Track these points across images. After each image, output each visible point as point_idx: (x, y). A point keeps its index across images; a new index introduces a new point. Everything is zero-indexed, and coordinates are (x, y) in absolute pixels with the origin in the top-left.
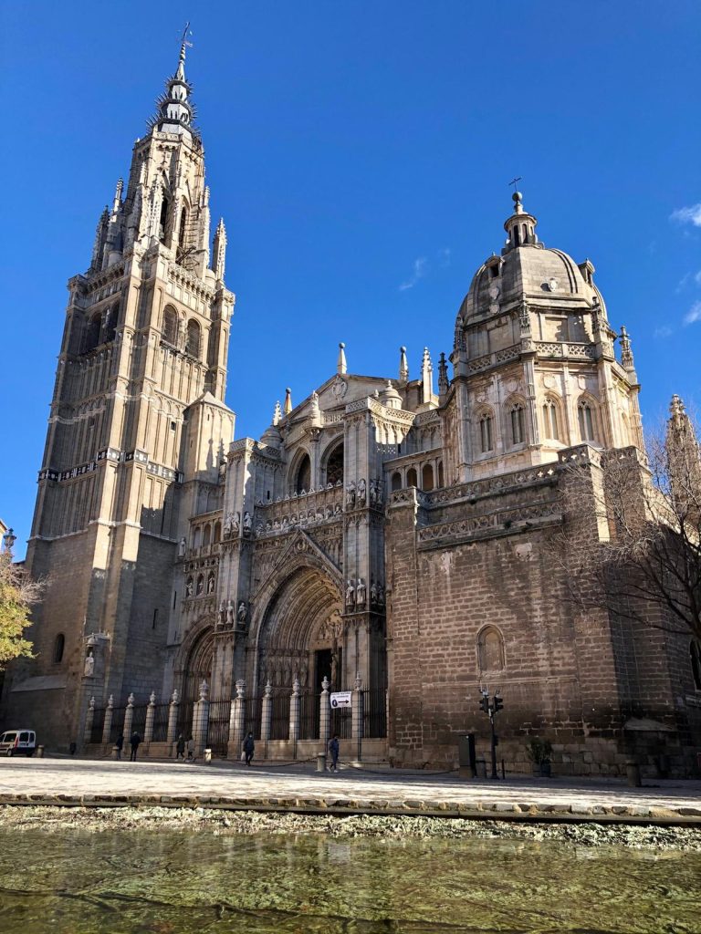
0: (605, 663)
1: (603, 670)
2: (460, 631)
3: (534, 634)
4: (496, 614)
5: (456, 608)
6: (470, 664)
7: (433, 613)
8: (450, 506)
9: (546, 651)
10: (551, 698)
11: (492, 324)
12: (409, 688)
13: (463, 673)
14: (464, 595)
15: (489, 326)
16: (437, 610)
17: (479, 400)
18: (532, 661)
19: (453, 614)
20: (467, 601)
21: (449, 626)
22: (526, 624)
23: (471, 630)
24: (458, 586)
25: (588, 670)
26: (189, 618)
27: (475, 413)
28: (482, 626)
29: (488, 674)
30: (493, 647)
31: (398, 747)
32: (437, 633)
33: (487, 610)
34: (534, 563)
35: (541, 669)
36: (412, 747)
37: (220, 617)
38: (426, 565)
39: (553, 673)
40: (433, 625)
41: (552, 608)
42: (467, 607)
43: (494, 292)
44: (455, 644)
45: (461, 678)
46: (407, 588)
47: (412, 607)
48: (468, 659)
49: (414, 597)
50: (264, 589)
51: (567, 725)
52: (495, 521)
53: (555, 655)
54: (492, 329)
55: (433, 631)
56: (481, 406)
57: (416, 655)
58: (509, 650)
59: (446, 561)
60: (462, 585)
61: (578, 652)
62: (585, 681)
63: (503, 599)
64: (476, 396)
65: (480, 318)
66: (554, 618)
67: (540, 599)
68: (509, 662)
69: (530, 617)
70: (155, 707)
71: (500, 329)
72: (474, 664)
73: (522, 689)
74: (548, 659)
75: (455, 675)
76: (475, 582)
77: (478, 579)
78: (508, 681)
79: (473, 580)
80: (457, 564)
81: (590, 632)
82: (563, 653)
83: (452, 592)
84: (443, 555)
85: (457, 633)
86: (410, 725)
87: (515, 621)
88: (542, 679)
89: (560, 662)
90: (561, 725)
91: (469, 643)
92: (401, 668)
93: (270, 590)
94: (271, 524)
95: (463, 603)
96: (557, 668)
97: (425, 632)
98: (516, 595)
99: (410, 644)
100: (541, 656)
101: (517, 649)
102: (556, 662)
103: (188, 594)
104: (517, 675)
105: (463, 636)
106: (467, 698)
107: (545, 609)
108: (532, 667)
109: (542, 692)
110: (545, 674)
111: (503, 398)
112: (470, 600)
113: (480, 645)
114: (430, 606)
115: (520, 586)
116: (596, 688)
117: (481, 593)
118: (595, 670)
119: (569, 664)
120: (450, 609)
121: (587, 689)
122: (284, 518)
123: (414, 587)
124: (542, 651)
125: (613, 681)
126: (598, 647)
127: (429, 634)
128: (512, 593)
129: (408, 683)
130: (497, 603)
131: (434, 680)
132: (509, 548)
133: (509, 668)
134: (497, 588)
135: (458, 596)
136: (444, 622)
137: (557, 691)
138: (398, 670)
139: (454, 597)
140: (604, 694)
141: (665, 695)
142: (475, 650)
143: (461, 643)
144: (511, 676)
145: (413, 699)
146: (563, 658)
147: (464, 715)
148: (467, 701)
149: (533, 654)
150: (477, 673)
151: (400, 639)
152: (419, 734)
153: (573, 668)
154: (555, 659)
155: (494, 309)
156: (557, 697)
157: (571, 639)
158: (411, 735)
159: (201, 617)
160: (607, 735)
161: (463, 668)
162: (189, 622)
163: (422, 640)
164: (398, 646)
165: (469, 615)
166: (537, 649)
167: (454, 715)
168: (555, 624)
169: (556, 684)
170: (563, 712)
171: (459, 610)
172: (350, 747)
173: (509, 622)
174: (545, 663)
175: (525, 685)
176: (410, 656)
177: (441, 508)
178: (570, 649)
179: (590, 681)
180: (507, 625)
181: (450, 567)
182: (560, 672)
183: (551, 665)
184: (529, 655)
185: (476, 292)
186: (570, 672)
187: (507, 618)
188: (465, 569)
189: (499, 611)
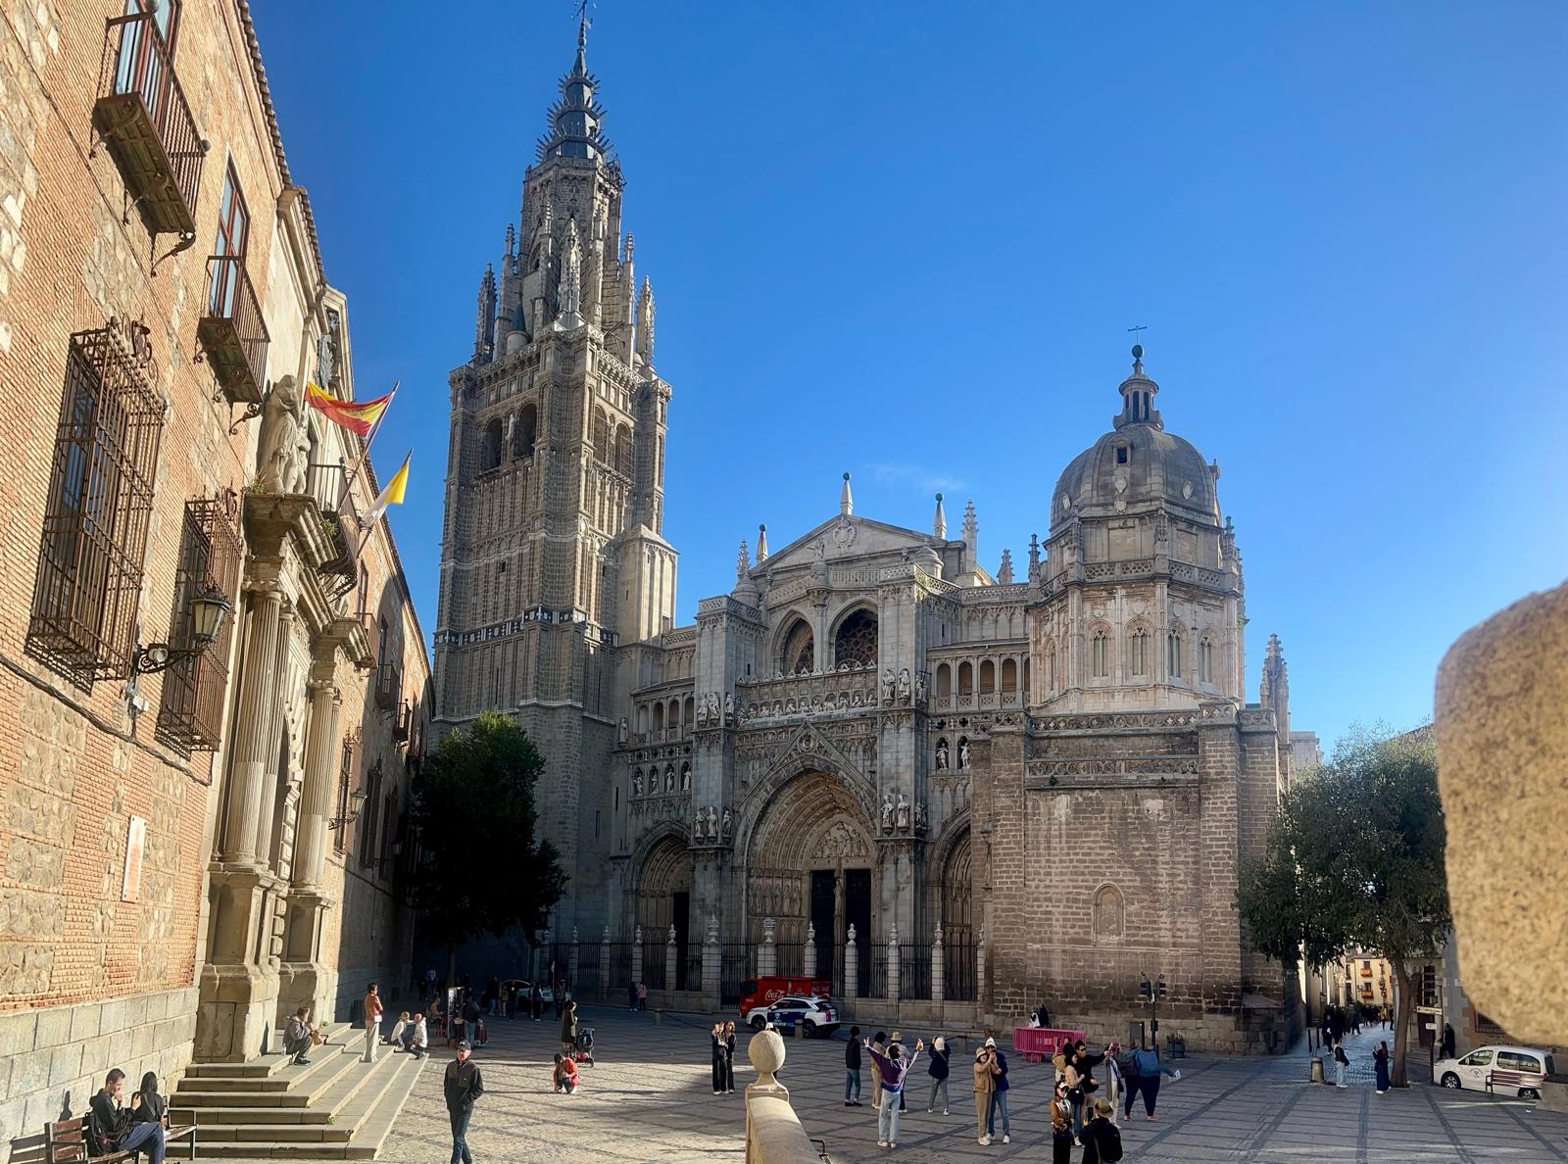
0: (1231, 939)
1: (1227, 946)
2: (1074, 887)
3: (1158, 901)
4: (1118, 874)
5: (1071, 861)
6: (1085, 927)
7: (1043, 864)
8: (1061, 738)
9: (1169, 920)
10: (1172, 971)
11: (1116, 524)
12: (1011, 948)
13: (1077, 936)
14: (1081, 848)
15: (1111, 525)
16: (1048, 861)
17: (1096, 612)
18: (1153, 929)
19: (1067, 867)
20: (1084, 854)
21: (1063, 881)
22: (1150, 889)
23: (1087, 888)
24: (1075, 836)
25: (1214, 945)
26: (640, 823)
27: (1089, 628)
28: (1100, 885)
29: (1103, 939)
30: (1109, 908)
31: (996, 1014)
32: (1046, 887)
33: (1107, 867)
34: (1164, 823)
35: (1162, 939)
36: (1013, 1015)
37: (698, 827)
38: (1036, 807)
39: (1175, 945)
40: (1042, 877)
41: (1179, 875)
42: (1085, 861)
43: (1120, 485)
44: (1068, 900)
45: (1074, 941)
46: (1011, 831)
47: (1018, 854)
48: (1083, 920)
49: (1020, 842)
50: (753, 794)
51: (1184, 1001)
52: (1123, 770)
53: (1179, 925)
54: (1114, 529)
55: (1042, 884)
56: (1099, 622)
57: (1020, 910)
58: (1129, 915)
59: (1062, 804)
60: (1080, 836)
61: (1203, 926)
62: (1208, 956)
63: (1127, 858)
64: (1093, 609)
65: (1098, 512)
66: (1181, 886)
67: (1167, 863)
68: (1128, 928)
69: (1155, 882)
70: (642, 945)
71: (1124, 532)
72: (1089, 927)
73: (1141, 959)
74: (1170, 930)
75: (1067, 937)
76: (1096, 835)
77: (1100, 832)
78: (1126, 949)
79: (1093, 832)
80: (1076, 811)
81: (1218, 904)
82: (1190, 925)
83: (1067, 842)
84: (1058, 798)
85: (1071, 890)
86: (1011, 990)
87: (1137, 884)
88: (1162, 950)
89: (1183, 934)
90: (1179, 1000)
91: (1084, 901)
92: (1002, 923)
93: (764, 795)
94: (756, 709)
95: (1080, 857)
96: (1179, 940)
97: (1033, 884)
98: (1141, 855)
99: (1014, 896)
100: (1164, 926)
101: (1138, 915)
102: (1179, 934)
103: (636, 792)
104: (1137, 943)
105: (1078, 894)
106: (1079, 964)
107: (1173, 875)
108: (1152, 936)
109: (1162, 964)
110: (1166, 945)
111: (1126, 619)
112: (1090, 854)
113: (1097, 905)
114: (1039, 855)
115: (1146, 846)
116: (1219, 964)
117: (1101, 848)
118: (1219, 945)
119: (1193, 937)
120: (1065, 862)
121: (1210, 964)
122: (776, 703)
123: (1020, 830)
124: (1165, 920)
125: (1237, 958)
126: (1225, 921)
127: (1037, 887)
128: (1137, 853)
129: (1011, 941)
130: (1119, 862)
131: (1041, 941)
132: (1136, 802)
133: (1128, 935)
134: (1120, 843)
135: (1075, 848)
136: (1056, 875)
137: (1177, 964)
138: (997, 925)
139: (1069, 848)
140: (1227, 971)
141: (1275, 971)
142: (1091, 911)
143: (1076, 901)
144: (1128, 943)
145: (1016, 960)
146: (1187, 930)
147: (1075, 982)
148: (1080, 967)
149: (1155, 922)
150: (1092, 937)
151: (1001, 889)
152: (1021, 1001)
153: (1196, 941)
154: (1179, 930)
155: (1120, 506)
156: (1177, 971)
157: (1198, 909)
158: (1012, 1001)
159: (657, 823)
160: (1226, 1012)
161: (1076, 930)
162: (640, 828)
163: (1028, 893)
164: (997, 897)
165: (1086, 871)
166: (1160, 917)
167: (1064, 982)
168: (1182, 893)
169: (1177, 957)
170: (1181, 986)
171: (1075, 864)
172: (930, 1010)
173: (1131, 884)
174: (1168, 933)
175: (1145, 954)
176: (1013, 910)
177: (1049, 738)
178: (1196, 920)
179: (1213, 957)
180: (1129, 887)
181: (1067, 814)
182: (1182, 945)
183: (1174, 937)
184: (1150, 922)
185: (1096, 476)
186: (1192, 946)
187: (1132, 881)
188: (1084, 818)
189: (1121, 871)
